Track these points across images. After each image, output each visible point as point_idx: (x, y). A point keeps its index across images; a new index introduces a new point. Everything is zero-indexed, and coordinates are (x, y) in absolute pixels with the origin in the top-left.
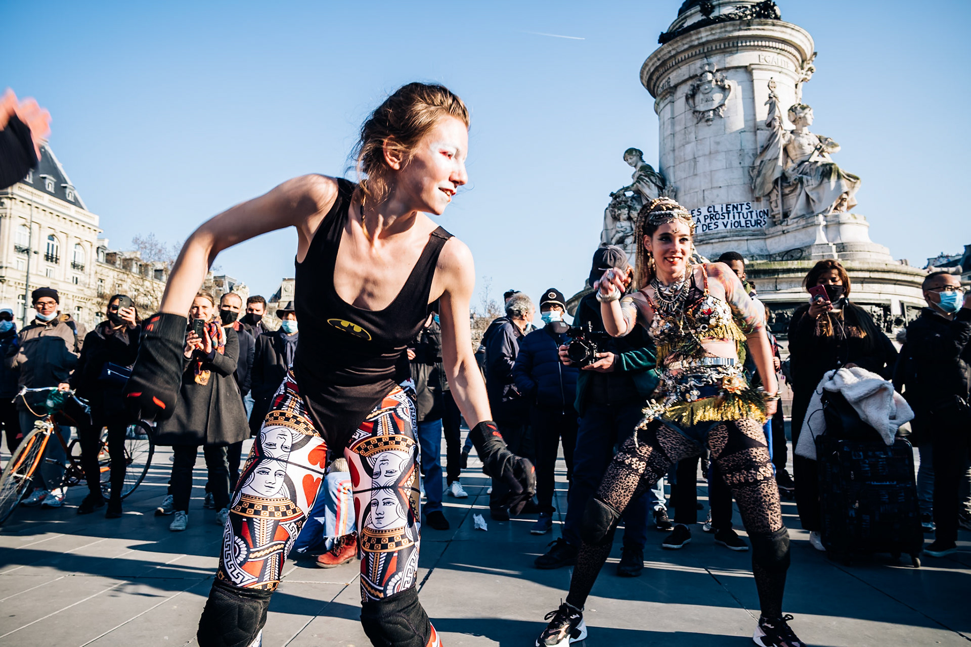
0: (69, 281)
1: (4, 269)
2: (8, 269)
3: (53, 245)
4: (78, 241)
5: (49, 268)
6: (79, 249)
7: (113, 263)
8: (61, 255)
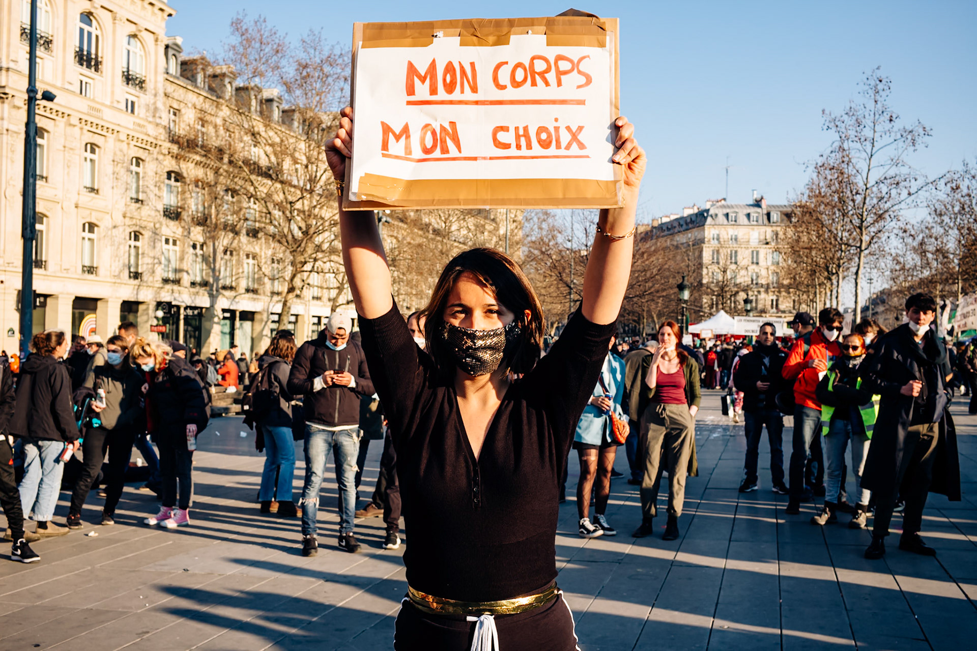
0: (120, 106)
1: (4, 72)
2: (10, 73)
3: (90, 34)
4: (132, 29)
5: (85, 80)
6: (135, 45)
7: (192, 79)
8: (105, 54)
